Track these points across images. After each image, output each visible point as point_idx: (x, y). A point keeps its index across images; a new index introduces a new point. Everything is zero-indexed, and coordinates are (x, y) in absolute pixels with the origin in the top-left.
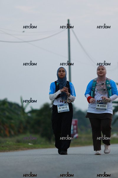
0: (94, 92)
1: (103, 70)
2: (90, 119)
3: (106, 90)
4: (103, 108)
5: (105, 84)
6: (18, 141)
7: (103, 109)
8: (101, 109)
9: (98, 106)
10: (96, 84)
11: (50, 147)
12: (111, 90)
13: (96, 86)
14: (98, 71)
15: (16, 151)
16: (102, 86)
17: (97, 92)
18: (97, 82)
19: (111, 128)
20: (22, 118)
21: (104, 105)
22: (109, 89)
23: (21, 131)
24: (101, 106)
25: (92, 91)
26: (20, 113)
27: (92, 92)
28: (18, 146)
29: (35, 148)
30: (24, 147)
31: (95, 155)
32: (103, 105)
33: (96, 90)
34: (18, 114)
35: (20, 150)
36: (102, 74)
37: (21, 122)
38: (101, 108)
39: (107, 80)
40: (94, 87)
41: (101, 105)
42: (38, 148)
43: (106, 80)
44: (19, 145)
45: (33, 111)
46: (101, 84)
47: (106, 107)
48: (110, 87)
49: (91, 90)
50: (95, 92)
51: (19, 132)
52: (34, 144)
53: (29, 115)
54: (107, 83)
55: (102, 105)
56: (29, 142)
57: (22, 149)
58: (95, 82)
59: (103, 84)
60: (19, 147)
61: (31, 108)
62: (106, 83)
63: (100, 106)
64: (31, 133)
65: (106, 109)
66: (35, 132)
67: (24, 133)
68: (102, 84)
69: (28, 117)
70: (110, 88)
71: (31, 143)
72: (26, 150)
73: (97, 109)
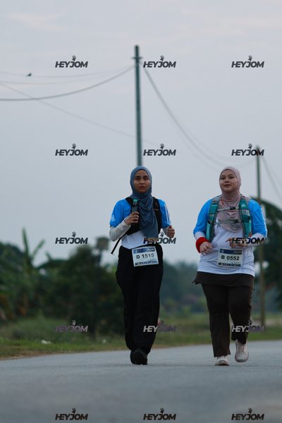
0: (213, 225)
1: (231, 178)
2: (203, 285)
3: (240, 221)
4: (233, 262)
5: (237, 208)
6: (17, 336)
7: (233, 265)
8: (230, 265)
9: (223, 257)
10: (218, 208)
11: (92, 350)
12: (250, 221)
13: (218, 212)
14: (222, 181)
15: (10, 358)
16: (231, 213)
17: (219, 225)
18: (220, 203)
19: (250, 307)
20: (27, 280)
21: (236, 256)
22: (245, 219)
23: (24, 310)
24: (228, 258)
25: (209, 223)
26: (20, 268)
27: (209, 226)
28: (16, 347)
29: (56, 351)
30: (30, 350)
31: (216, 365)
32: (233, 255)
33: (217, 221)
34: (16, 271)
35: (22, 356)
36: (230, 188)
37: (23, 290)
38: (229, 262)
39: (241, 199)
40: (213, 215)
41: (228, 255)
42: (65, 351)
43: (239, 199)
44: (19, 345)
45: (52, 264)
46: (229, 208)
47: (240, 261)
48: (249, 215)
49: (207, 222)
50: (216, 226)
51: (18, 313)
52: (54, 341)
53: (43, 272)
54: (243, 205)
55: (230, 255)
56: (42, 338)
57: (24, 355)
58: (214, 204)
59: (234, 208)
60: (19, 349)
61: (48, 255)
62: (240, 206)
63: (226, 258)
64: (47, 315)
65: (239, 265)
66: (58, 313)
67: (31, 315)
68: (231, 209)
69: (41, 278)
70: (249, 218)
71: (46, 340)
72: (36, 355)
73: (220, 264)
